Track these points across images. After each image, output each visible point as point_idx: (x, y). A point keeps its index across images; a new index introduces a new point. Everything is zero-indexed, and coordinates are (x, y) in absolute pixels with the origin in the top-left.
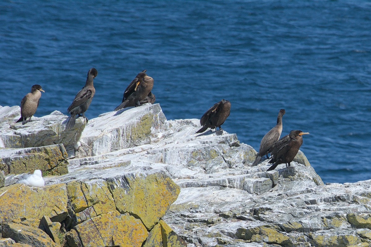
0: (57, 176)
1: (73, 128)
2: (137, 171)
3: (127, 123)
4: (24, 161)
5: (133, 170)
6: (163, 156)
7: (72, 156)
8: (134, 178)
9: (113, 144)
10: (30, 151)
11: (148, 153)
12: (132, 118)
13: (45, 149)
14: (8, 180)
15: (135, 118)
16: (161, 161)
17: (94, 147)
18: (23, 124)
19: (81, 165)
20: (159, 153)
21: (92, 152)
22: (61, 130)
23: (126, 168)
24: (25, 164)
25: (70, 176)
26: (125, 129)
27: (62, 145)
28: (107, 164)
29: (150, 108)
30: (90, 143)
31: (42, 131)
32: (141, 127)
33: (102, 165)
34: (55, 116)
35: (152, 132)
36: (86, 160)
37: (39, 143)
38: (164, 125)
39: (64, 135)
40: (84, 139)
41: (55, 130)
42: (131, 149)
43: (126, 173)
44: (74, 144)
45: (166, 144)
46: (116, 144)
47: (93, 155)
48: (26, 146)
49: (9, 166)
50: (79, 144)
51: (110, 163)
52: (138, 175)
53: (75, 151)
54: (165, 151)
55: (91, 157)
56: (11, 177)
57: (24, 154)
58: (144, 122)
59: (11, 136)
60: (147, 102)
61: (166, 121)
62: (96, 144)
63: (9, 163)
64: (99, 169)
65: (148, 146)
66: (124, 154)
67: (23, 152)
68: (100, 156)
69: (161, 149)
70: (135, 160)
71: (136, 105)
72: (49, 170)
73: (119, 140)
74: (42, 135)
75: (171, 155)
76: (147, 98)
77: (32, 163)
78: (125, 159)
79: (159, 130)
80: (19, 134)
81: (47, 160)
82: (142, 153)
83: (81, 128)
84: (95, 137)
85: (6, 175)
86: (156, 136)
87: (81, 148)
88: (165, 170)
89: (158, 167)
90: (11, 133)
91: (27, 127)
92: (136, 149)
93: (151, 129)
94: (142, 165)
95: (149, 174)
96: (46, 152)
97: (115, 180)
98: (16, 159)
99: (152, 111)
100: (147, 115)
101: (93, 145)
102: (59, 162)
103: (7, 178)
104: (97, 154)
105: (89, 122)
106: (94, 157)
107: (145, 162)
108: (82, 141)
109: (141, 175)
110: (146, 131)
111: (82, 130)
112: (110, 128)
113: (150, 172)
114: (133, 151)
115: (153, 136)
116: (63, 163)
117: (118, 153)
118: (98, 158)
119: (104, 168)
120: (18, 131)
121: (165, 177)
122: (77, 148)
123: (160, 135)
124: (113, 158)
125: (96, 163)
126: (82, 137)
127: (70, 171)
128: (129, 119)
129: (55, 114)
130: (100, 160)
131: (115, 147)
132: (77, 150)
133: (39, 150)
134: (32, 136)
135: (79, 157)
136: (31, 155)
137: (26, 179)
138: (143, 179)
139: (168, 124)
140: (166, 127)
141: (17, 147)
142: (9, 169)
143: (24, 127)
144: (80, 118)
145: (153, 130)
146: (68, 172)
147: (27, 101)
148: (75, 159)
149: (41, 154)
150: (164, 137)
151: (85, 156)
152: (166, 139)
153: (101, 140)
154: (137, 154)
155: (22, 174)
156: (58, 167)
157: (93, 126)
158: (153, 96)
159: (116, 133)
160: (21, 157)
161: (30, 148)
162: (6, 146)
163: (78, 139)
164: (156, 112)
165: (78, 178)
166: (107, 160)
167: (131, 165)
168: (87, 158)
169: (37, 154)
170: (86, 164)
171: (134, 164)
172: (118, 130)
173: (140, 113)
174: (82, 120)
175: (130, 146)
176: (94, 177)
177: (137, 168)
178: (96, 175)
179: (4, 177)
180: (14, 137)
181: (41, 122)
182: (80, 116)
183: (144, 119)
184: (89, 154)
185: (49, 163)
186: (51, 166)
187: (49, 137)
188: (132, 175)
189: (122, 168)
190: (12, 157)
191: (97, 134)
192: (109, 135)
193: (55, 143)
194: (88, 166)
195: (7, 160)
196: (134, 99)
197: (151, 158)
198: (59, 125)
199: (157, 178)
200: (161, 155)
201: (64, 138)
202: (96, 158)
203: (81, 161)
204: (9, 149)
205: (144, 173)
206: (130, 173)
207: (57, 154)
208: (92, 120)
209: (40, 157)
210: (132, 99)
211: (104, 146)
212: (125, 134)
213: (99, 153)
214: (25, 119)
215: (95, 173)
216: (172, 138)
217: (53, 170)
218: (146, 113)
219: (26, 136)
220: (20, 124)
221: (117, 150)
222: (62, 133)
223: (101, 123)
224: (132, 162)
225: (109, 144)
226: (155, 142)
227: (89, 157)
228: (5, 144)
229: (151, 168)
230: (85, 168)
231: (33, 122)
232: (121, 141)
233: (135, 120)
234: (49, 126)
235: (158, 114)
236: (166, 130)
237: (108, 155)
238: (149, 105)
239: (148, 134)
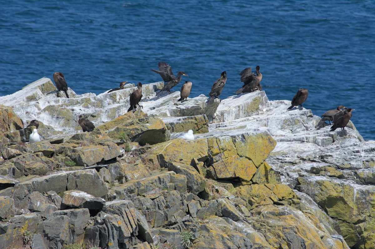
0: (202, 134)
1: (212, 105)
2: (250, 131)
3: (245, 102)
4: (182, 124)
5: (248, 131)
6: (266, 123)
7: (211, 122)
8: (248, 135)
9: (236, 115)
10: (186, 119)
11: (257, 121)
12: (248, 99)
13: (195, 118)
14: (172, 136)
15: (249, 99)
16: (265, 126)
17: (225, 117)
18: (182, 102)
19: (216, 127)
20: (264, 121)
21: (223, 120)
22: (205, 106)
23: (244, 129)
24: (183, 126)
25: (210, 134)
26: (243, 106)
27: (205, 115)
28: (232, 127)
29: (259, 94)
30: (222, 114)
31: (193, 107)
32: (253, 105)
33: (229, 127)
34: (201, 98)
35: (260, 108)
36: (219, 124)
37: (192, 114)
38: (267, 104)
39: (206, 110)
40: (219, 111)
41: (201, 106)
42: (247, 118)
43: (244, 132)
44: (212, 115)
45: (268, 115)
46: (238, 115)
47: (224, 121)
48: (183, 115)
49: (173, 127)
50: (215, 114)
51: (234, 126)
52: (251, 134)
53: (213, 119)
54: (268, 119)
55: (222, 123)
56: (174, 135)
57: (182, 120)
58: (255, 102)
59: (174, 109)
60: (257, 90)
61: (268, 101)
62: (226, 115)
63: (173, 126)
64: (227, 130)
65: (257, 116)
66: (243, 121)
67: (182, 119)
68: (228, 122)
69: (265, 118)
70: (249, 125)
71: (250, 92)
72: (197, 130)
73: (240, 112)
74: (193, 109)
75: (271, 122)
76: (257, 87)
77: (187, 126)
78: (243, 124)
79: (264, 107)
80: (180, 108)
81: (196, 124)
82: (253, 121)
83: (217, 104)
84: (225, 111)
85: (171, 133)
86: (262, 110)
87: (217, 117)
88: (267, 131)
89: (263, 129)
90: (175, 108)
91: (184, 104)
92: (250, 118)
93: (259, 106)
94: (253, 128)
95: (258, 133)
96: (196, 119)
97: (237, 137)
98: (177, 123)
99: (260, 95)
100: (257, 97)
101: (224, 116)
102: (203, 125)
103: (171, 135)
104: (226, 121)
105: (221, 102)
106: (224, 123)
107: (255, 126)
108: (217, 113)
109: (253, 134)
110: (256, 108)
111: (217, 106)
112: (234, 105)
113: (258, 132)
114: (248, 119)
115: (260, 111)
116: (206, 126)
117: (239, 120)
118: (227, 123)
119: (231, 129)
120: (179, 106)
121: (267, 135)
122: (214, 117)
123: (265, 110)
124: (236, 123)
125: (226, 126)
126: (217, 110)
127: (210, 131)
128: (246, 100)
129: (201, 96)
130: (228, 124)
131: (237, 117)
132: (214, 118)
133: (192, 118)
134: (187, 109)
135: (216, 123)
136: (187, 121)
137: (183, 135)
138: (254, 136)
139: (269, 103)
140: (269, 105)
141: (178, 116)
142: (173, 129)
143: (182, 104)
144: (216, 99)
145: (260, 107)
146: (208, 132)
147: (184, 89)
148: (213, 124)
149: (193, 121)
150: (267, 111)
151: (219, 122)
152: (268, 112)
153: (229, 113)
154: (251, 121)
155: (181, 133)
156: (203, 128)
157: (224, 104)
158: (261, 86)
159: (238, 108)
160: (180, 122)
161: (186, 117)
162: (171, 116)
163: (215, 112)
164: (262, 96)
165: (215, 135)
166: (232, 124)
167: (247, 128)
168: (220, 123)
169: (190, 120)
170: (219, 127)
171: (248, 127)
172: (239, 107)
173: (253, 96)
174: (217, 100)
175: (246, 116)
176: (224, 134)
177: (250, 130)
178: (226, 133)
179: (170, 134)
180: (176, 110)
181: (193, 101)
182: (216, 98)
183: (255, 100)
184: (221, 121)
185: (197, 126)
186: (198, 128)
187: (197, 111)
188: (248, 134)
189: (241, 129)
190: (175, 122)
191: (226, 109)
192: (234, 109)
193: (201, 114)
194: (220, 128)
195: (172, 124)
196: (248, 87)
197: (259, 123)
198: (203, 103)
199: (263, 136)
200: (265, 122)
201: (207, 111)
202: (226, 123)
203: (216, 125)
204: (173, 117)
205: (255, 133)
206: (246, 132)
207: (202, 121)
208: (224, 100)
209: (192, 122)
210: (247, 87)
211: (230, 116)
212: (243, 109)
213: (228, 120)
214: (183, 99)
215: (225, 132)
216: (272, 112)
217: (199, 130)
218: (256, 96)
219: (184, 110)
220: (180, 102)
221: (238, 118)
222: (205, 108)
223: (229, 102)
224: (247, 126)
225: (234, 115)
226: (261, 114)
227: (221, 123)
228: (170, 114)
229: (259, 130)
230: (218, 129)
231: (188, 101)
232: (241, 113)
233: (250, 101)
234: (197, 103)
235: (264, 97)
236: (268, 107)
237: (233, 122)
238: (258, 91)
239: (258, 109)
